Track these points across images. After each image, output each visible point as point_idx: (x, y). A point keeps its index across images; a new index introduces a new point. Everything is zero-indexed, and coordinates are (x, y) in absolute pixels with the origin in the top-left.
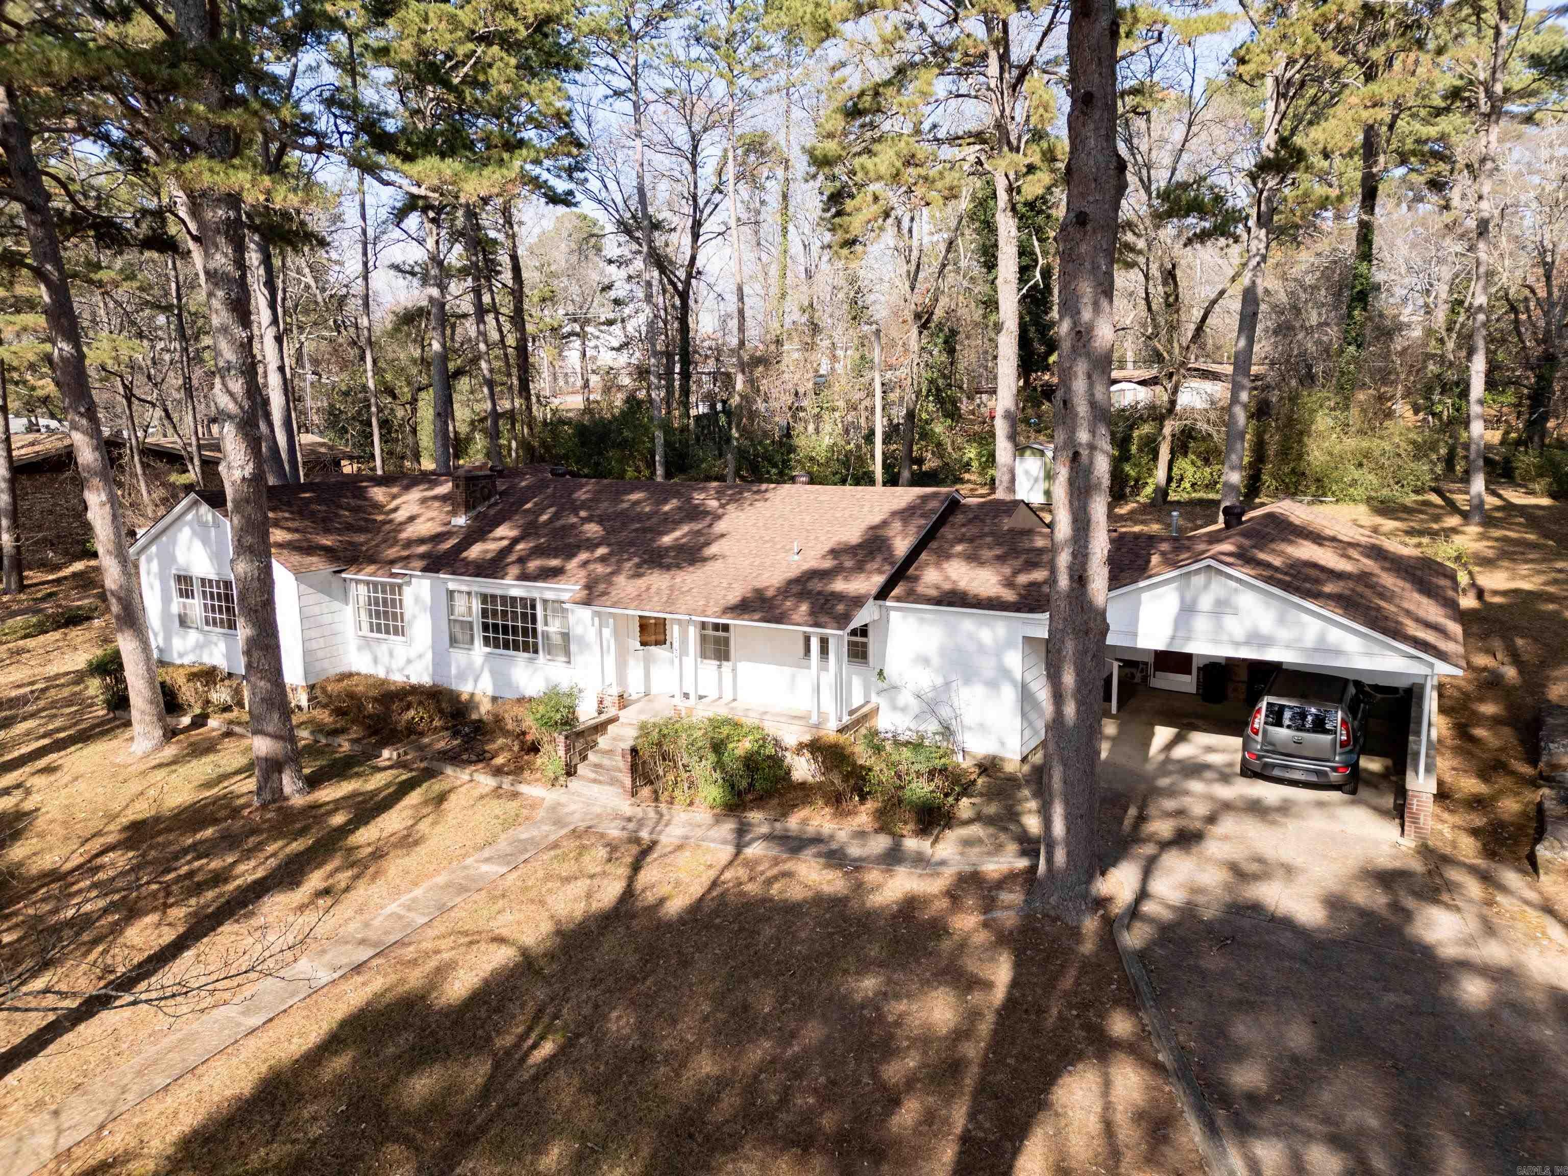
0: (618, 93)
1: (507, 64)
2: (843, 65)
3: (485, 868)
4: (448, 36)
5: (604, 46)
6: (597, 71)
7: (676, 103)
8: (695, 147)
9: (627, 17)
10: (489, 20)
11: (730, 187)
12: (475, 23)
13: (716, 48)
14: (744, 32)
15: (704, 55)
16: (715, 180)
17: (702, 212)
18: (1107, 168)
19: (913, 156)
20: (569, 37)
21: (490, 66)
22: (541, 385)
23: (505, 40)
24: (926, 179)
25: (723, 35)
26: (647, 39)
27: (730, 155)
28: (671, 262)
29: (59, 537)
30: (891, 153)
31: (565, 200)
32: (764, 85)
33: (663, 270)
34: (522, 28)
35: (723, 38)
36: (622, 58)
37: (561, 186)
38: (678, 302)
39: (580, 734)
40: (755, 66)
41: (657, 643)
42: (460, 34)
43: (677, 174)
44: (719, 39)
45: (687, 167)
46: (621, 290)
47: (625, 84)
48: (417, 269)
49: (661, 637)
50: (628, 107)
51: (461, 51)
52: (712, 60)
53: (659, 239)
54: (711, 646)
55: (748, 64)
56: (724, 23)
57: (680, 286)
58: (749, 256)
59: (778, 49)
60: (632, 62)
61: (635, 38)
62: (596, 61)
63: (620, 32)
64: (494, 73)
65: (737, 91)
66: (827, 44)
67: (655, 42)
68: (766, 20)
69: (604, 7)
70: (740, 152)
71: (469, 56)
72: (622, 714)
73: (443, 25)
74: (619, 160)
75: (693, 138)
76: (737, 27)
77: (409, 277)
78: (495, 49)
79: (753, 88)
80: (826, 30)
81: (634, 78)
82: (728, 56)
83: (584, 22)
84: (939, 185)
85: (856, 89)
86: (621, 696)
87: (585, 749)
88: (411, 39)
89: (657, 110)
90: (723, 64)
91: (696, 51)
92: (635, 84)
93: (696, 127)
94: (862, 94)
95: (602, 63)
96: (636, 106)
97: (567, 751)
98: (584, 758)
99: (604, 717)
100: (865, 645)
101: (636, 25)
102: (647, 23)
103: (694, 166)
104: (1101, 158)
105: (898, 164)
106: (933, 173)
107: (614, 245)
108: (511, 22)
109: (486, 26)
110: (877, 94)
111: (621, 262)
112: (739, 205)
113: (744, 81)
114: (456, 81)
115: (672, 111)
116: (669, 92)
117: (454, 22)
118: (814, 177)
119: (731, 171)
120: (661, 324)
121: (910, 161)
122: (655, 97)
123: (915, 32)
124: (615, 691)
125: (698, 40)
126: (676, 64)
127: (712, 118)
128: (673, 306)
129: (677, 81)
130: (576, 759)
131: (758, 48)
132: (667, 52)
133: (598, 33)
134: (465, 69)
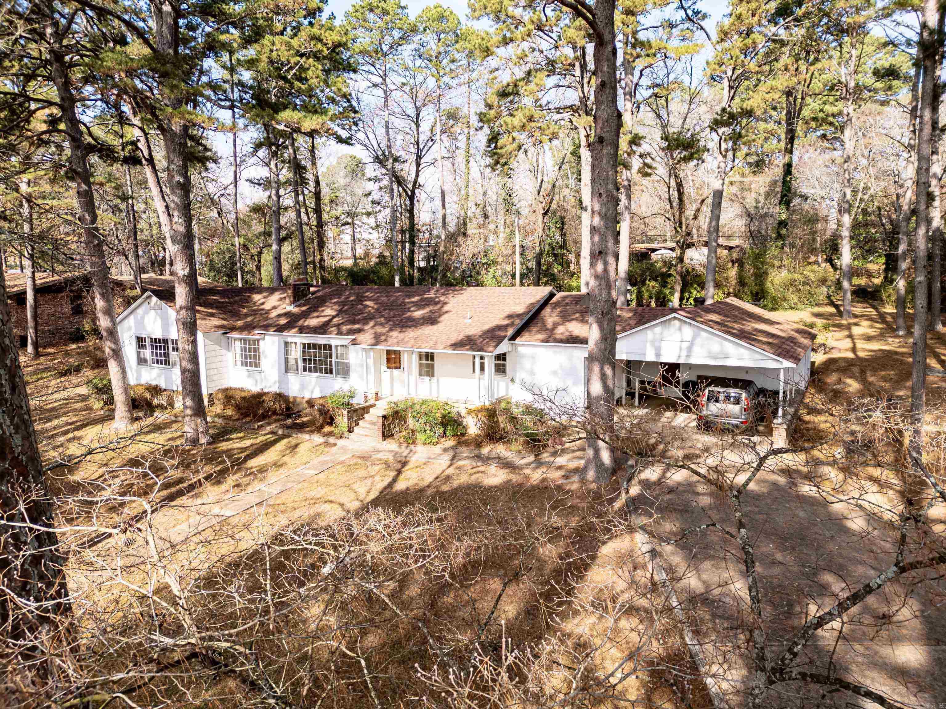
0: (375, 85)
1: (317, 69)
2: (497, 69)
3: (307, 472)
4: (285, 53)
5: (367, 59)
6: (363, 73)
7: (407, 91)
8: (418, 115)
9: (380, 44)
10: (307, 45)
11: (437, 137)
12: (300, 46)
13: (430, 61)
14: (446, 52)
15: (423, 65)
16: (429, 134)
17: (422, 151)
18: (612, 116)
19: (532, 116)
20: (348, 54)
21: (308, 69)
22: (330, 246)
23: (316, 56)
24: (540, 128)
25: (434, 54)
26: (391, 56)
27: (438, 119)
28: (404, 180)
29: (57, 329)
30: (520, 115)
31: (347, 142)
32: (456, 81)
33: (399, 183)
34: (325, 49)
35: (434, 56)
36: (377, 66)
37: (344, 134)
38: (408, 202)
39: (356, 411)
40: (452, 71)
41: (396, 368)
42: (292, 52)
43: (408, 130)
44: (431, 56)
45: (413, 126)
46: (376, 196)
47: (379, 80)
48: (262, 182)
49: (398, 365)
50: (381, 93)
51: (293, 60)
52: (427, 67)
53: (398, 166)
54: (424, 369)
55: (448, 69)
56: (434, 47)
57: (410, 193)
58: (449, 178)
59: (464, 62)
60: (383, 68)
61: (385, 55)
62: (363, 68)
63: (377, 52)
64: (310, 72)
65: (442, 84)
66: (488, 59)
67: (396, 57)
68: (458, 46)
69: (367, 38)
70: (444, 118)
71: (296, 64)
72: (377, 403)
73: (283, 47)
74: (375, 123)
75: (417, 110)
76: (442, 49)
77: (257, 186)
78: (311, 60)
79: (450, 83)
80: (487, 52)
81: (384, 77)
82: (436, 65)
83: (357, 47)
84: (547, 132)
85: (505, 83)
86: (377, 394)
87: (358, 420)
88: (266, 55)
89: (397, 95)
90: (433, 70)
91: (418, 62)
92: (384, 80)
93: (419, 104)
94: (508, 85)
95: (367, 69)
96: (385, 92)
97: (349, 419)
98: (358, 424)
99: (368, 404)
100: (504, 365)
101: (385, 48)
102: (391, 47)
103: (418, 126)
104: (609, 111)
105: (524, 121)
106: (544, 126)
107: (372, 170)
108: (320, 46)
109: (306, 48)
110: (516, 86)
111: (376, 180)
112: (443, 149)
113: (446, 79)
114: (289, 77)
115: (406, 96)
116: (404, 84)
117: (289, 46)
118: (481, 128)
119: (438, 128)
120: (398, 215)
121: (531, 119)
122: (395, 87)
123: (537, 53)
124: (374, 391)
125: (420, 56)
126: (407, 69)
127: (427, 99)
128: (405, 205)
129: (408, 78)
130: (353, 425)
131: (453, 61)
132: (402, 62)
133: (364, 52)
134: (294, 71)
